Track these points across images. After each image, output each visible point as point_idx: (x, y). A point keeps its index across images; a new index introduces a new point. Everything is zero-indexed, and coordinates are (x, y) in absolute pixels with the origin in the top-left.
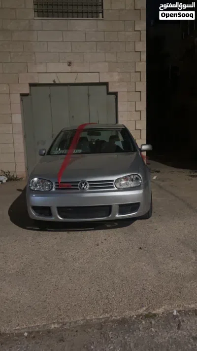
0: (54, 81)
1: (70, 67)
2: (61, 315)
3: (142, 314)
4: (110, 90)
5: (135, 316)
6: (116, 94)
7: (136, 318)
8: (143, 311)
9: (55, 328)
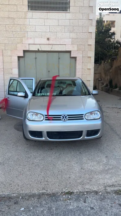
0: (38, 49)
1: (48, 41)
2: (18, 189)
3: (65, 192)
4: (72, 56)
5: (60, 193)
6: (75, 58)
7: (60, 194)
8: (66, 190)
9: (14, 196)
